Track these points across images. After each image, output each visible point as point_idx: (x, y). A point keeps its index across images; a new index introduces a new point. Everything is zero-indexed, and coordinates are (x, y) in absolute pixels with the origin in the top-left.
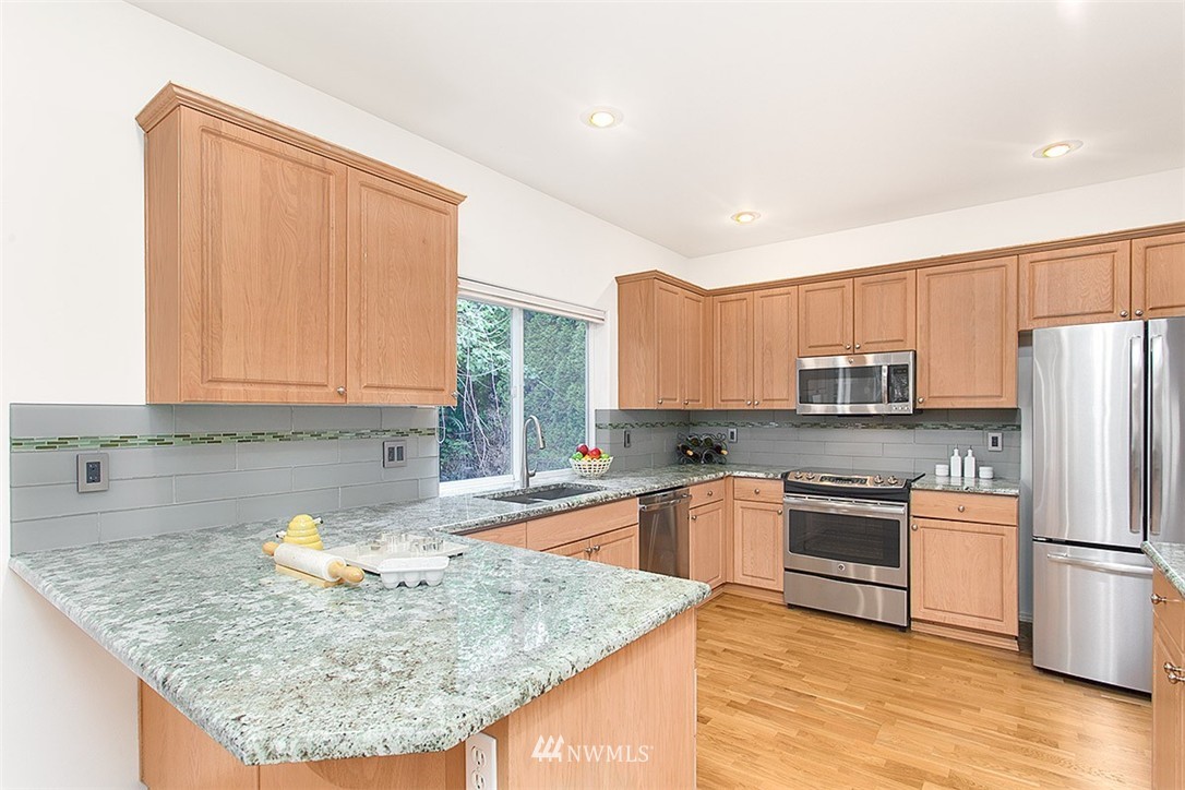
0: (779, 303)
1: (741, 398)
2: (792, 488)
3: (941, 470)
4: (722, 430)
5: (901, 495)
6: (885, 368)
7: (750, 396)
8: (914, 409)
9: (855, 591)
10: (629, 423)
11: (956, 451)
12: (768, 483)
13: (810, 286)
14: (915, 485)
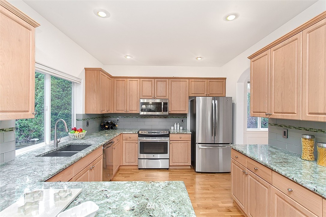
0: (134, 85)
1: (123, 110)
2: (140, 136)
3: (172, 128)
4: (115, 119)
5: (168, 136)
6: (162, 103)
7: (126, 109)
8: (169, 114)
11: (175, 123)
12: (133, 135)
13: (143, 79)
14: (171, 133)
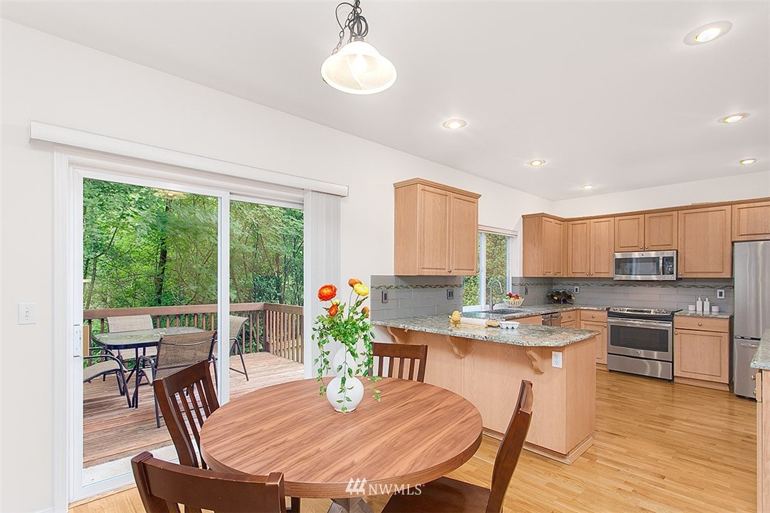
0: (604, 226)
1: (583, 271)
2: (611, 315)
3: (691, 308)
4: (571, 287)
5: (669, 318)
6: (661, 258)
7: (588, 270)
8: (677, 278)
9: (645, 365)
10: (528, 283)
11: (699, 299)
12: (599, 313)
13: (621, 218)
14: (676, 314)
